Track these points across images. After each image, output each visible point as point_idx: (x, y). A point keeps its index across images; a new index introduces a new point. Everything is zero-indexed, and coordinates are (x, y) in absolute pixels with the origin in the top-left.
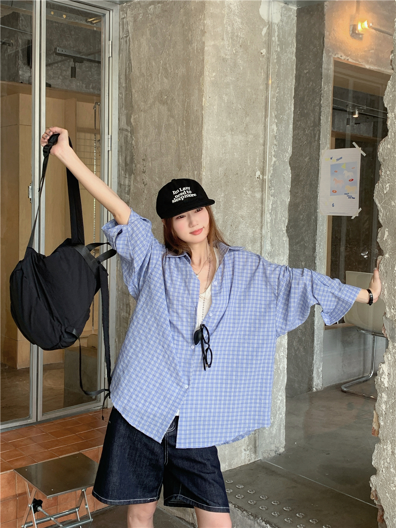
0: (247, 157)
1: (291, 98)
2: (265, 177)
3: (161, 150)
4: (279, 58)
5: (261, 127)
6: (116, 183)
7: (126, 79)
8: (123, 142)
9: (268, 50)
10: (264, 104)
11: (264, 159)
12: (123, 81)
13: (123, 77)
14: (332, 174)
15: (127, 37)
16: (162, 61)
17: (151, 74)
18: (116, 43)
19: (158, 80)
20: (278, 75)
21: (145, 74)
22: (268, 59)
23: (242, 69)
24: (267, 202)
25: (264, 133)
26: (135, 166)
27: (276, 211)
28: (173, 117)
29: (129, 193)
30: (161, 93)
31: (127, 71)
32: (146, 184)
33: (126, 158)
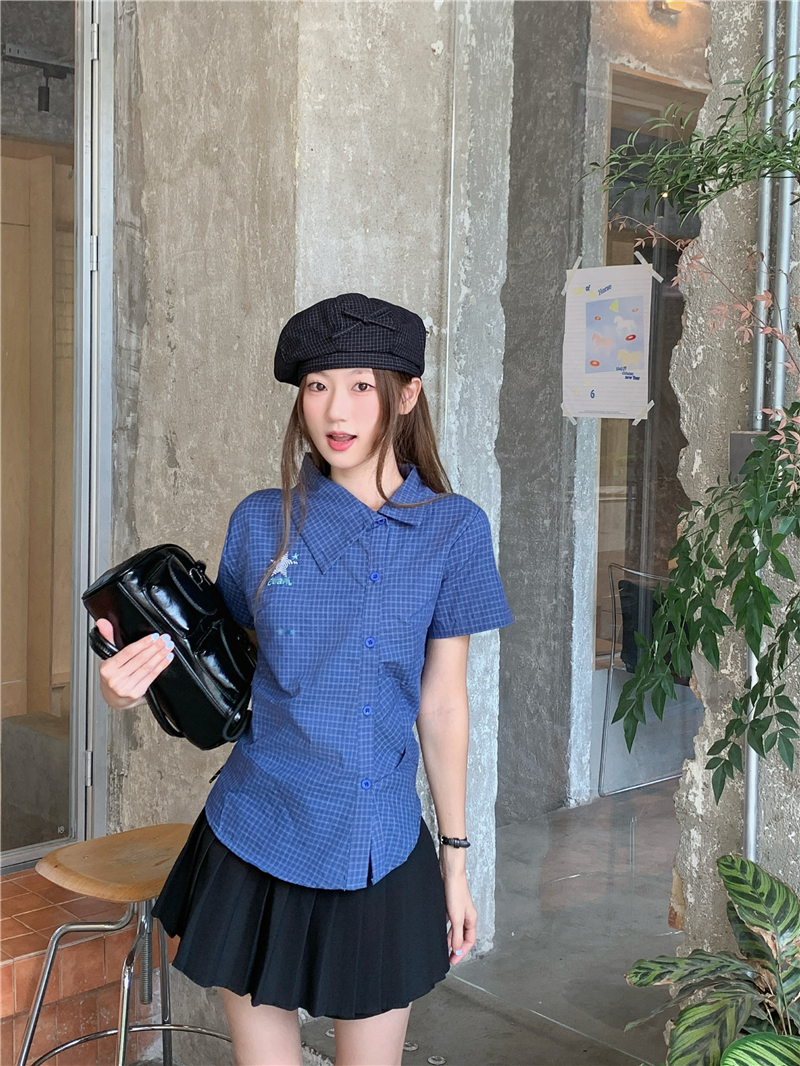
0: (402, 287)
1: (504, 154)
2: (443, 331)
3: (205, 268)
4: (474, 62)
5: (433, 217)
6: (111, 345)
7: (130, 109)
8: (125, 252)
9: (449, 42)
10: (440, 166)
11: (442, 290)
12: (124, 113)
13: (123, 104)
14: (589, 323)
15: (131, 14)
16: (206, 69)
17: (183, 98)
18: (108, 28)
19: (199, 111)
20: (473, 100)
21: (171, 97)
22: (450, 63)
23: (387, 85)
24: (450, 387)
25: (441, 230)
26: (151, 307)
27: (470, 407)
28: (232, 194)
29: (137, 368)
30: (205, 141)
31: (133, 93)
32: (175, 347)
33: (131, 288)
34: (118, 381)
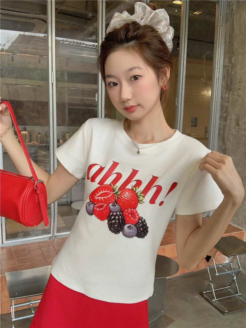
6: (220, 97)
7: (230, 37)
8: (226, 73)
12: (227, 38)
13: (228, 36)
15: (232, 12)
18: (225, 17)
21: (244, 32)
26: (234, 86)
29: (228, 102)
31: (231, 33)
32: (240, 96)
33: (227, 82)
34: (222, 106)
